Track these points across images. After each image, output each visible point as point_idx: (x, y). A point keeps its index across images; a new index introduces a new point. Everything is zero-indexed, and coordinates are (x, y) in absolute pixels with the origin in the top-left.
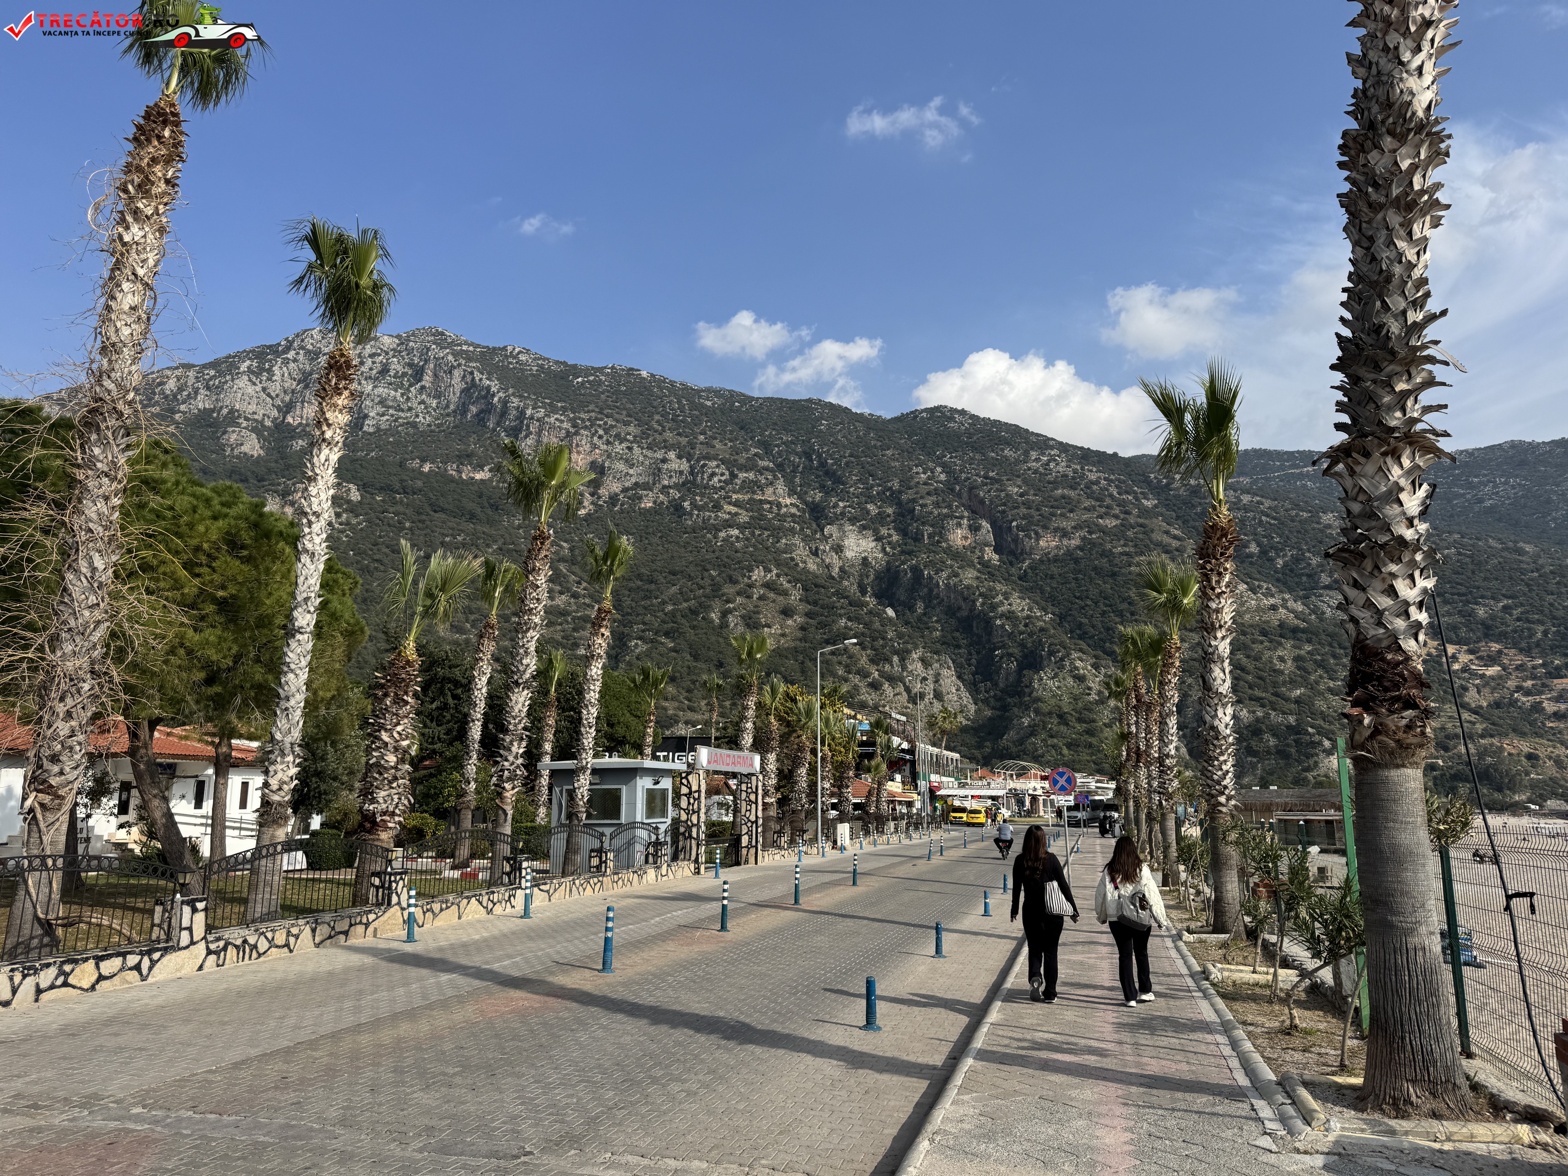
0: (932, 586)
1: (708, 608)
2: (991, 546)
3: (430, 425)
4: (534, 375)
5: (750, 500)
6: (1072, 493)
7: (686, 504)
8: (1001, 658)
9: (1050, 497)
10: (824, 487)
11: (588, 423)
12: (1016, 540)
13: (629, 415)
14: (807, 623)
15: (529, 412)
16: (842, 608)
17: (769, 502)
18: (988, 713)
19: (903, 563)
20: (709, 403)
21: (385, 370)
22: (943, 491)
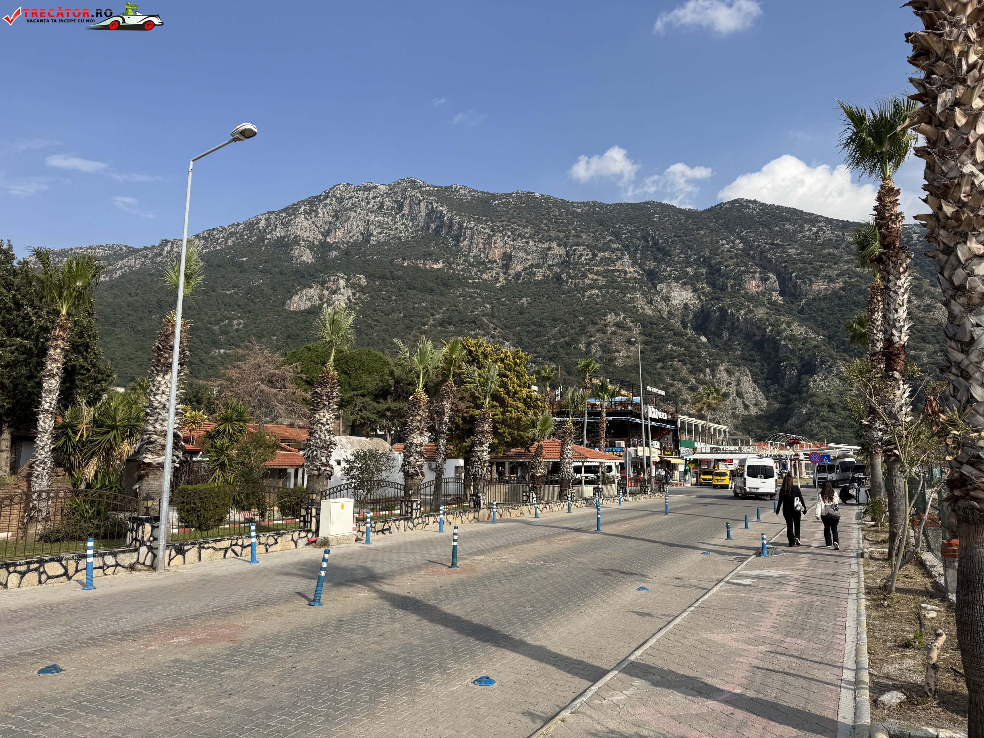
0: (734, 319)
1: (578, 341)
2: (777, 291)
3: (408, 238)
4: (468, 202)
5: (605, 270)
6: (836, 252)
7: (564, 276)
8: (786, 367)
9: (820, 254)
10: (657, 258)
11: (501, 229)
12: (795, 286)
13: (527, 222)
14: (644, 349)
15: (465, 224)
16: (669, 337)
17: (619, 271)
18: (777, 406)
19: (713, 306)
20: (579, 210)
21: (381, 206)
22: (741, 255)
